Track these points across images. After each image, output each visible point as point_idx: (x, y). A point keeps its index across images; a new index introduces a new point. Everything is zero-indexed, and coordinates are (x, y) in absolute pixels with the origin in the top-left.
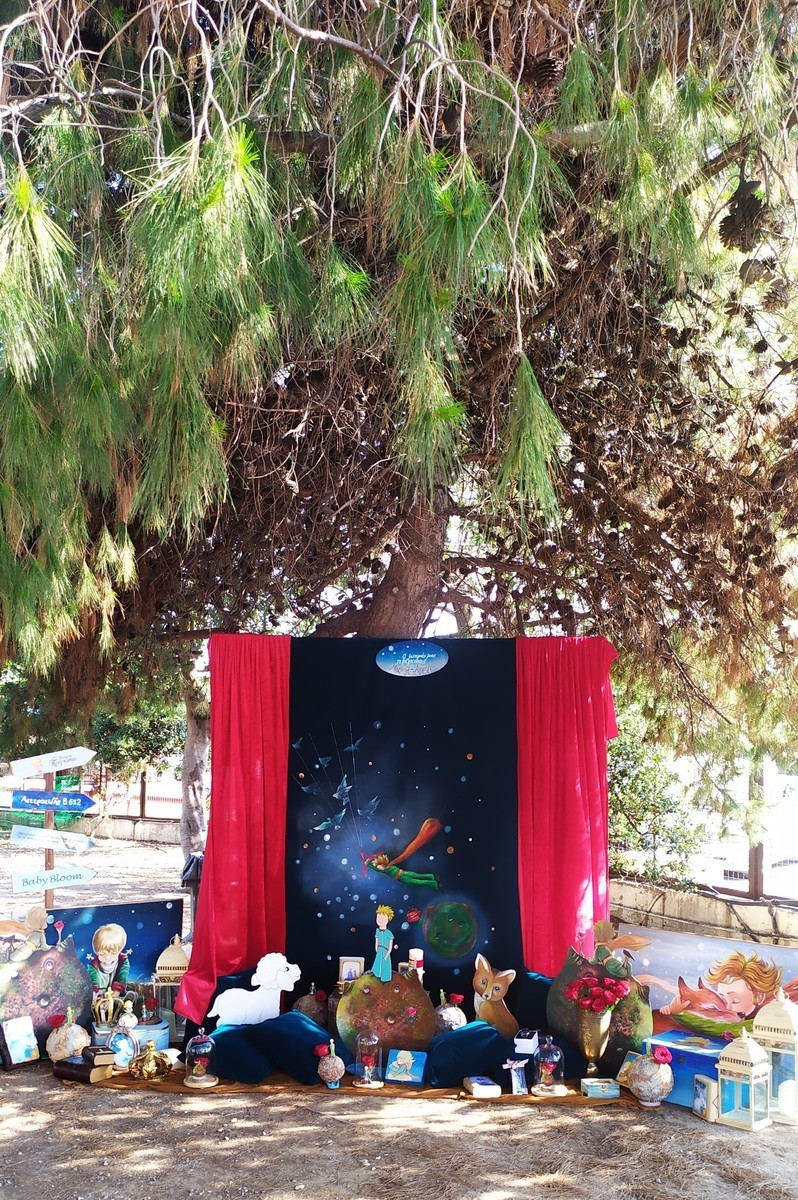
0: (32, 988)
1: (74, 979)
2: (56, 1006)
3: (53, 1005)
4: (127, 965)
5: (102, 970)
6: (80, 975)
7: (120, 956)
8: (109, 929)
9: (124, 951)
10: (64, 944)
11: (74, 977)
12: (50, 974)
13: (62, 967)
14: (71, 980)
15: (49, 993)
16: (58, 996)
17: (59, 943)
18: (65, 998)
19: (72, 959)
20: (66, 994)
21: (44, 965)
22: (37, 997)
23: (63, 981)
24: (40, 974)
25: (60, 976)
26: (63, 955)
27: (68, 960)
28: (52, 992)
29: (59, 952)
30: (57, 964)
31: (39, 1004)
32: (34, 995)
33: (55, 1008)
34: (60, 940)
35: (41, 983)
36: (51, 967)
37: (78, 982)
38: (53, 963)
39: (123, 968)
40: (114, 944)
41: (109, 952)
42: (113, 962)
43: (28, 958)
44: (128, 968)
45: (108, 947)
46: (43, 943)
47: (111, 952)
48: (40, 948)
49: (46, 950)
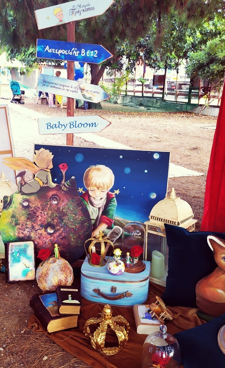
0: (40, 218)
1: (76, 215)
2: (60, 235)
3: (58, 234)
4: (115, 203)
5: (92, 204)
6: (80, 212)
7: (108, 195)
8: (99, 169)
9: (112, 190)
10: (67, 184)
11: (76, 213)
12: (55, 208)
13: (65, 203)
14: (74, 215)
15: (55, 223)
16: (62, 227)
17: (63, 183)
18: (67, 230)
19: (75, 198)
20: (69, 227)
21: (50, 200)
22: (44, 225)
23: (66, 215)
24: (47, 207)
25: (64, 210)
26: (66, 193)
27: (71, 199)
28: (57, 223)
29: (63, 190)
30: (61, 200)
31: (46, 231)
32: (42, 223)
33: (59, 236)
34: (64, 180)
35: (47, 214)
36: (56, 202)
37: (79, 218)
38: (58, 199)
39: (110, 205)
40: (103, 183)
41: (98, 189)
42: (101, 199)
43: (36, 191)
44: (115, 205)
45: (97, 185)
46: (49, 180)
47: (100, 189)
48: (47, 184)
49: (52, 187)
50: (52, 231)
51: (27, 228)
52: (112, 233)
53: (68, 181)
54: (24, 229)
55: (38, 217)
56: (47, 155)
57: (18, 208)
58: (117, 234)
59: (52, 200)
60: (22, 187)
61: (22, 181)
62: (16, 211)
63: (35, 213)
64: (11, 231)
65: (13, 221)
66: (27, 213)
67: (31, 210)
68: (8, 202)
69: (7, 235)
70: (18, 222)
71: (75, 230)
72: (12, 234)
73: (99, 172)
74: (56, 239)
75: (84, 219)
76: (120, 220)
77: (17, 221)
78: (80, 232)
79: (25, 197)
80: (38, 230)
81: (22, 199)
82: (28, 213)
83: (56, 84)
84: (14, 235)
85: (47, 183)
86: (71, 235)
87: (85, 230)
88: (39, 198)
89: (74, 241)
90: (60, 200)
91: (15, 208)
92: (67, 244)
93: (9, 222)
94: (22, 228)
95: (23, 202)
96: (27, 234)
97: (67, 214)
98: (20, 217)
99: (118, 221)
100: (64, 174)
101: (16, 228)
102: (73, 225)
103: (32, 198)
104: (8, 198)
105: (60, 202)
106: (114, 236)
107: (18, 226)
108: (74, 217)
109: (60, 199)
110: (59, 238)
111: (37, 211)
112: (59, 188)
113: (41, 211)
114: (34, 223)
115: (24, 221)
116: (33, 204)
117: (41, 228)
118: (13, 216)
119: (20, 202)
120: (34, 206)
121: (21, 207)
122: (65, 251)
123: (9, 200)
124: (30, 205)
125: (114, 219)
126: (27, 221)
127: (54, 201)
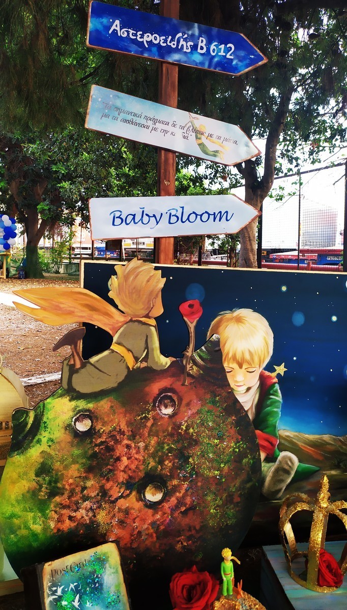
0: (125, 461)
4: (277, 396)
6: (233, 431)
7: (262, 378)
8: (239, 320)
10: (200, 357)
11: (221, 434)
12: (168, 427)
13: (194, 411)
14: (216, 441)
15: (166, 472)
16: (185, 479)
17: (189, 352)
18: (199, 484)
19: (219, 393)
20: (203, 475)
21: (154, 405)
22: (137, 480)
23: (197, 442)
24: (146, 426)
25: (191, 430)
26: (198, 381)
27: (209, 396)
28: (171, 470)
29: (189, 375)
30: (184, 402)
31: (141, 498)
32: (130, 477)
33: (177, 507)
34: (192, 346)
35: (146, 448)
36: (169, 411)
37: (230, 447)
38: (176, 400)
39: (269, 402)
40: (250, 352)
41: (241, 366)
42: (249, 389)
43: (116, 385)
44: (279, 401)
45: (237, 357)
46: (153, 350)
47: (245, 366)
48: (146, 362)
49: (159, 369)
50: (158, 497)
51: (85, 499)
52: (277, 471)
53: (203, 348)
54: (77, 503)
55: (118, 459)
56: (146, 279)
57: (59, 443)
58: (288, 472)
59: (158, 407)
60: (75, 376)
61: (74, 357)
62: (53, 453)
63: (110, 449)
64: (34, 518)
65: (41, 486)
66: (85, 453)
67: (99, 441)
68: (29, 426)
69: (24, 532)
70: (59, 485)
71: (218, 482)
72: (37, 528)
73: (241, 326)
74: (168, 517)
75: (243, 447)
76: (292, 436)
77: (56, 482)
78: (232, 485)
79: (82, 404)
80: (117, 499)
81: (71, 414)
82: (90, 452)
83: (135, 115)
84: (46, 528)
85: (146, 359)
86: (209, 498)
87: (243, 476)
88: (124, 404)
89: (216, 514)
90: (180, 404)
91: (50, 443)
92: (198, 528)
93: (28, 492)
94: (71, 502)
95: (77, 420)
96: (86, 518)
97: (199, 441)
98: (66, 467)
99: (287, 439)
100: (192, 330)
101: (52, 506)
102: (215, 470)
103: (104, 405)
104: (27, 415)
105: (181, 409)
106: (281, 477)
107: (58, 499)
108: (217, 445)
109: (180, 399)
110: (176, 514)
111: (117, 442)
112: (177, 369)
113: (129, 442)
114: (108, 480)
115: (78, 479)
116: (104, 424)
117: (128, 492)
118: (43, 469)
119: (67, 422)
120: (107, 429)
121: (68, 438)
122: (193, 548)
123: (31, 420)
124: (97, 428)
125: (278, 435)
126: (86, 478)
127: (166, 407)
